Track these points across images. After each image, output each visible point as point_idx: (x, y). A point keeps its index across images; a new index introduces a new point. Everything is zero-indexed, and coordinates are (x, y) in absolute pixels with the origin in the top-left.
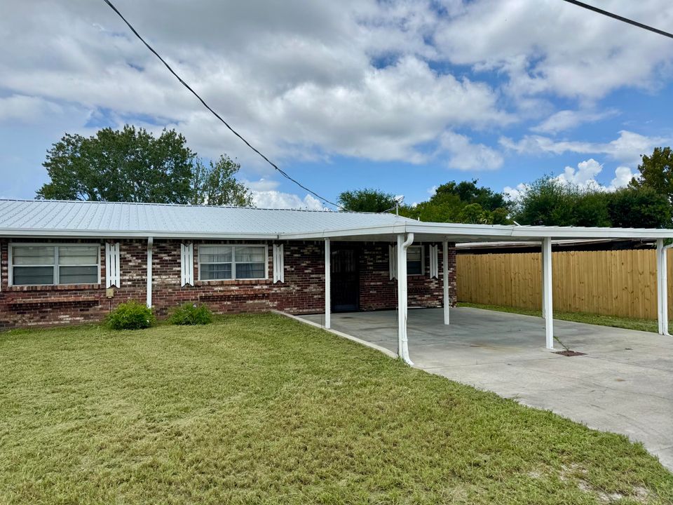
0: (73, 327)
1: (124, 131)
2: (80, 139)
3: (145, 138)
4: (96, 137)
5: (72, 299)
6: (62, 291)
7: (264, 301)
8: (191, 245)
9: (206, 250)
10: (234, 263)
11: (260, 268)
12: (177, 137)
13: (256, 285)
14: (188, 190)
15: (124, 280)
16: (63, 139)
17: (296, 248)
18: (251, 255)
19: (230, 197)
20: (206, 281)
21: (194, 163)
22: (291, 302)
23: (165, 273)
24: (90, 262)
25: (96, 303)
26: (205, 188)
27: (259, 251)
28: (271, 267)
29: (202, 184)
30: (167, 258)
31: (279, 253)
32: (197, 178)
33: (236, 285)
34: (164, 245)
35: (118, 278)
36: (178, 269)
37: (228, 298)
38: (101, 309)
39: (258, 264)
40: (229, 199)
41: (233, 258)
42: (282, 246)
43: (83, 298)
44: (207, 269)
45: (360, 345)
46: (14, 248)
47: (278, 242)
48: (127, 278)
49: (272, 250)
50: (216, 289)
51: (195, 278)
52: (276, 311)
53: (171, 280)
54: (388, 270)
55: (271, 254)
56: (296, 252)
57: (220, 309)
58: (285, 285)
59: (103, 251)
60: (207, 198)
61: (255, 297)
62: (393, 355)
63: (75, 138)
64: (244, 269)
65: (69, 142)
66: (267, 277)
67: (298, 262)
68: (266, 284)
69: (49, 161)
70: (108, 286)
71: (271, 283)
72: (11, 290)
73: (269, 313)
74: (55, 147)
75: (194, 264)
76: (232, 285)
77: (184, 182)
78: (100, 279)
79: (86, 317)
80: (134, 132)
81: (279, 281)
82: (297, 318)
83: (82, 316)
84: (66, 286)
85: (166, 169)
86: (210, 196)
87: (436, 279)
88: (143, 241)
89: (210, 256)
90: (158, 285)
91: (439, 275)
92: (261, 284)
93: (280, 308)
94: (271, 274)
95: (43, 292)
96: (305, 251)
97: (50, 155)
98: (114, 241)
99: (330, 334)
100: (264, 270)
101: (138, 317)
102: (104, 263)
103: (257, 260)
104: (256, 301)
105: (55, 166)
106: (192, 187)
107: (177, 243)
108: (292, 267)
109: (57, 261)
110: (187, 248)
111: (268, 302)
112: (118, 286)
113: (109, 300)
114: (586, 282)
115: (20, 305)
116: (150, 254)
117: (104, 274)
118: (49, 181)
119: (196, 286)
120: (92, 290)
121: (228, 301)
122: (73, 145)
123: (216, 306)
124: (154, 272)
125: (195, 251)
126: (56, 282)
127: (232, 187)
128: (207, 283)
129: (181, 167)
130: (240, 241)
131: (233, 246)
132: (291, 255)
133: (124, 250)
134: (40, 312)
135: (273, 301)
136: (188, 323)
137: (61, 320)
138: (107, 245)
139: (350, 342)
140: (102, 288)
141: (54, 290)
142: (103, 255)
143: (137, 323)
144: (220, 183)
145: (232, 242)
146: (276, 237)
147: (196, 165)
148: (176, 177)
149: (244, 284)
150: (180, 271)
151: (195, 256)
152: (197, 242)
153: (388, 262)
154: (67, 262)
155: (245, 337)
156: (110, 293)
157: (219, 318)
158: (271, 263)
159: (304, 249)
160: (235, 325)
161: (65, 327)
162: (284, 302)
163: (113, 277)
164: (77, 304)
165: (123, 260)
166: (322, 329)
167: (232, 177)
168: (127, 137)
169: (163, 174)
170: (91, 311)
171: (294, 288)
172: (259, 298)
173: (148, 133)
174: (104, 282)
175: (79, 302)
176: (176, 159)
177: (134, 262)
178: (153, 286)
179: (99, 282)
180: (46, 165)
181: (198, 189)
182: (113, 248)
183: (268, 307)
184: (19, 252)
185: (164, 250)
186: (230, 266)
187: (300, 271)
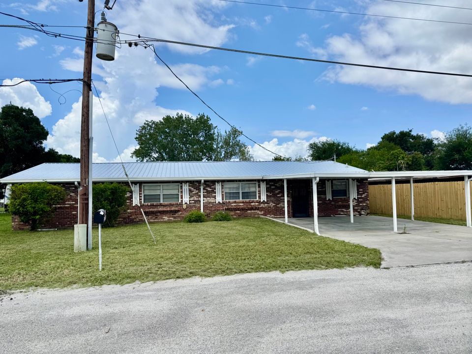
0: (169, 222)
1: (177, 117)
2: (154, 123)
3: (188, 120)
4: (162, 121)
5: (169, 209)
6: (165, 206)
7: (256, 211)
8: (221, 183)
9: (227, 185)
10: (241, 192)
11: (254, 194)
12: (205, 118)
13: (252, 203)
14: (213, 149)
15: (191, 200)
16: (145, 124)
17: (272, 183)
18: (249, 187)
19: (237, 151)
20: (228, 201)
21: (216, 132)
22: (271, 212)
23: (209, 197)
24: (175, 192)
25: (178, 211)
26: (222, 147)
27: (253, 185)
28: (260, 194)
29: (220, 145)
30: (210, 190)
31: (263, 187)
32: (218, 141)
33: (242, 203)
34: (208, 183)
35: (188, 199)
36: (215, 195)
37: (238, 209)
38: (181, 214)
39: (253, 192)
40: (236, 153)
41: (240, 189)
42: (265, 182)
43: (173, 209)
44: (228, 195)
45: (299, 228)
46: (144, 186)
47: (263, 180)
48: (192, 199)
49: (260, 185)
50: (232, 205)
51: (223, 199)
52: (263, 216)
53: (211, 200)
54: (326, 195)
55: (259, 187)
56: (272, 185)
57: (235, 215)
58: (267, 203)
59: (182, 187)
60: (224, 152)
61: (252, 209)
62: (312, 231)
63: (151, 122)
64: (246, 194)
65: (148, 124)
66: (257, 199)
67: (274, 191)
68: (257, 202)
69: (137, 136)
70: (184, 203)
71: (260, 202)
72: (143, 205)
73: (259, 217)
74: (141, 128)
75: (222, 192)
76: (240, 203)
77: (210, 144)
78: (180, 200)
79: (175, 218)
80: (182, 117)
81: (264, 201)
82: (274, 219)
83: (173, 217)
84: (166, 203)
85: (200, 137)
86: (225, 152)
87: (356, 200)
88: (199, 182)
89: (229, 188)
90: (206, 203)
91: (358, 197)
92: (255, 202)
93: (265, 214)
94: (260, 197)
95: (156, 206)
96: (278, 185)
97: (138, 133)
98: (186, 182)
99: (287, 225)
100: (256, 195)
101: (199, 217)
102: (182, 192)
103: (252, 190)
104: (252, 211)
105: (140, 139)
106: (215, 146)
107: (214, 182)
108: (270, 193)
109: (161, 191)
110: (218, 185)
111: (258, 212)
112: (188, 203)
113: (185, 210)
114: (445, 200)
115: (147, 212)
116: (202, 188)
117: (182, 198)
118: (138, 147)
119: (223, 203)
120: (177, 205)
121: (239, 211)
122: (150, 126)
123: (232, 213)
124: (204, 196)
125: (222, 186)
126: (162, 202)
127: (238, 145)
128: (228, 202)
129: (209, 135)
130: (243, 181)
131: (240, 183)
132: (270, 187)
133: (191, 186)
134: (156, 215)
135: (261, 211)
136: (221, 220)
137: (164, 219)
138: (183, 184)
139: (295, 228)
140: (181, 204)
141: (161, 205)
142: (182, 188)
143: (199, 219)
144: (231, 144)
145: (240, 181)
146: (262, 178)
147: (217, 134)
148: (206, 141)
149: (246, 202)
150: (215, 196)
151: (222, 188)
152: (223, 181)
153: (326, 190)
154: (166, 192)
155: (247, 225)
156: (185, 206)
157: (234, 219)
158: (259, 191)
159: (277, 184)
160: (242, 221)
161: (165, 222)
162: (267, 212)
163: (186, 199)
164: (171, 211)
165: (190, 191)
166: (283, 223)
167: (238, 139)
168: (178, 120)
169: (199, 140)
170: (176, 215)
171: (272, 204)
172: (254, 210)
173: (190, 117)
174: (182, 201)
175: (172, 211)
176: (206, 131)
177: (195, 191)
178: (203, 203)
179: (180, 201)
180: (136, 138)
181: (218, 147)
182: (185, 185)
183: (258, 214)
184: (146, 188)
185: (208, 186)
186: (239, 193)
187: (275, 195)
